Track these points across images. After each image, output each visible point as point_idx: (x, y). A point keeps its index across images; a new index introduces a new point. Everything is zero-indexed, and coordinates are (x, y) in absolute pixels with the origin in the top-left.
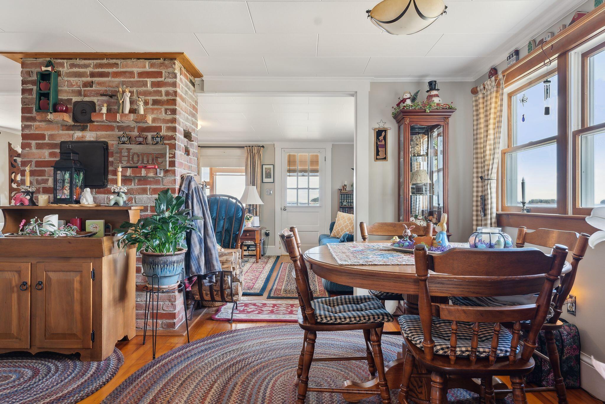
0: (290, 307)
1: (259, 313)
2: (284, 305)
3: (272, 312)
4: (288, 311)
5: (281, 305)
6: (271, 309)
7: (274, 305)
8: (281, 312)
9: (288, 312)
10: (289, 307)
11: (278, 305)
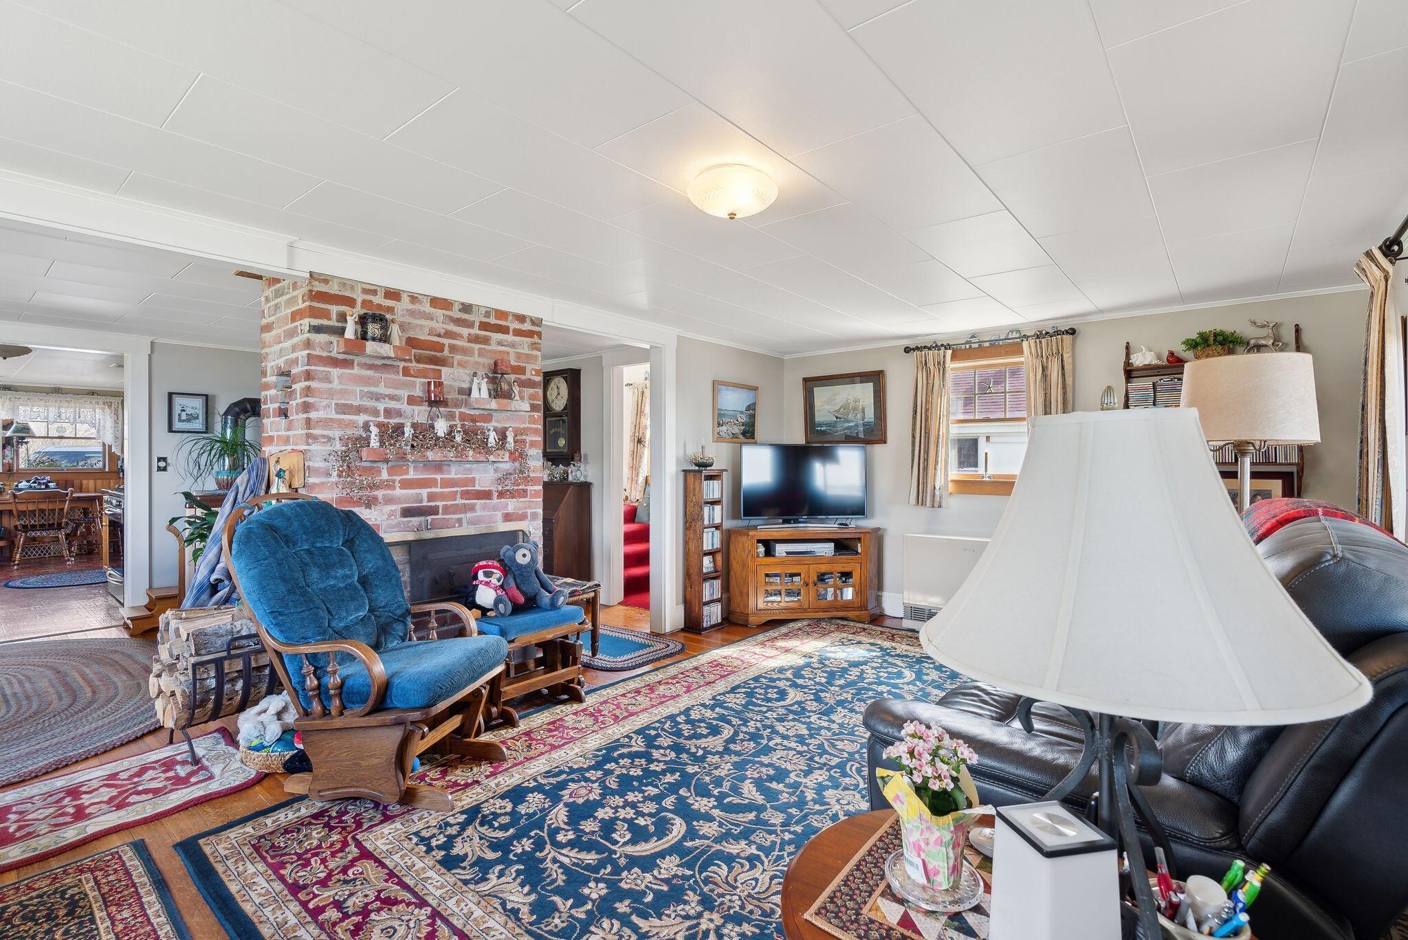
0: (11, 830)
1: (114, 776)
2: (43, 828)
3: (74, 792)
4: (16, 813)
5: (56, 825)
6: (86, 800)
7: (80, 814)
8: (39, 804)
9: (14, 809)
10: (20, 828)
11: (68, 819)
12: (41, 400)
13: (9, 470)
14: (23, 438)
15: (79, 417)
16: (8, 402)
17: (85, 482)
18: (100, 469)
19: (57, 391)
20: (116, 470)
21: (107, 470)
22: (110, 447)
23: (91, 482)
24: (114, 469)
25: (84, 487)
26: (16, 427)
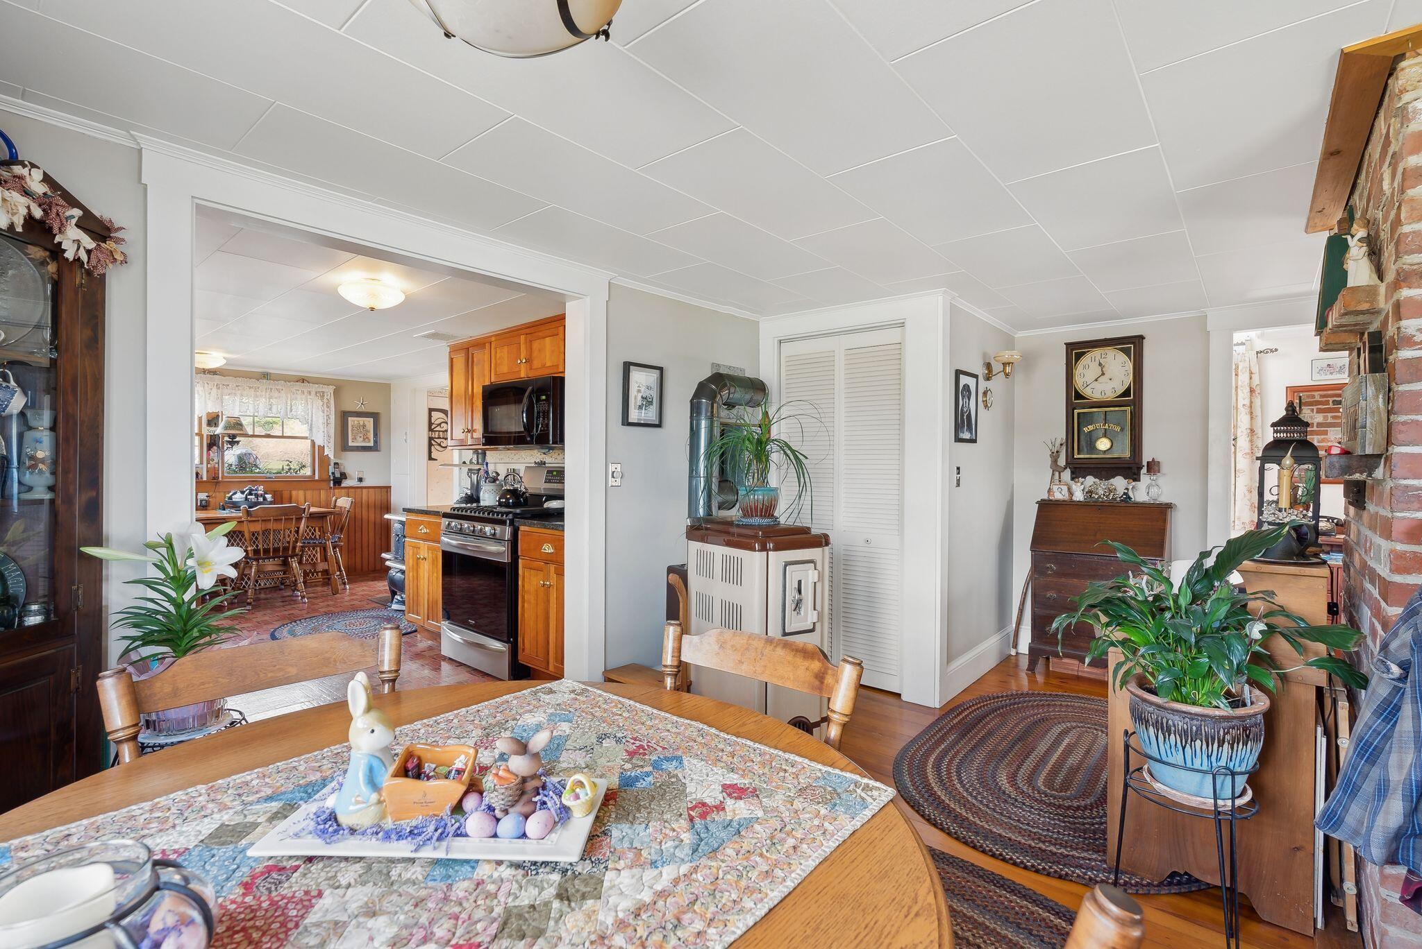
12: (250, 388)
13: (214, 478)
14: (234, 436)
15: (291, 411)
16: (215, 390)
17: (294, 493)
18: (309, 477)
19: (266, 376)
20: (326, 477)
21: (317, 478)
22: (322, 449)
23: (301, 493)
24: (325, 477)
25: (293, 499)
26: (228, 422)
